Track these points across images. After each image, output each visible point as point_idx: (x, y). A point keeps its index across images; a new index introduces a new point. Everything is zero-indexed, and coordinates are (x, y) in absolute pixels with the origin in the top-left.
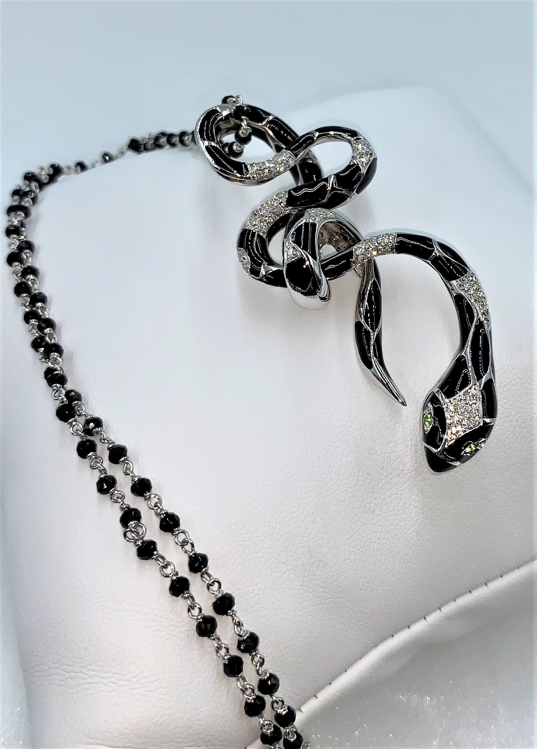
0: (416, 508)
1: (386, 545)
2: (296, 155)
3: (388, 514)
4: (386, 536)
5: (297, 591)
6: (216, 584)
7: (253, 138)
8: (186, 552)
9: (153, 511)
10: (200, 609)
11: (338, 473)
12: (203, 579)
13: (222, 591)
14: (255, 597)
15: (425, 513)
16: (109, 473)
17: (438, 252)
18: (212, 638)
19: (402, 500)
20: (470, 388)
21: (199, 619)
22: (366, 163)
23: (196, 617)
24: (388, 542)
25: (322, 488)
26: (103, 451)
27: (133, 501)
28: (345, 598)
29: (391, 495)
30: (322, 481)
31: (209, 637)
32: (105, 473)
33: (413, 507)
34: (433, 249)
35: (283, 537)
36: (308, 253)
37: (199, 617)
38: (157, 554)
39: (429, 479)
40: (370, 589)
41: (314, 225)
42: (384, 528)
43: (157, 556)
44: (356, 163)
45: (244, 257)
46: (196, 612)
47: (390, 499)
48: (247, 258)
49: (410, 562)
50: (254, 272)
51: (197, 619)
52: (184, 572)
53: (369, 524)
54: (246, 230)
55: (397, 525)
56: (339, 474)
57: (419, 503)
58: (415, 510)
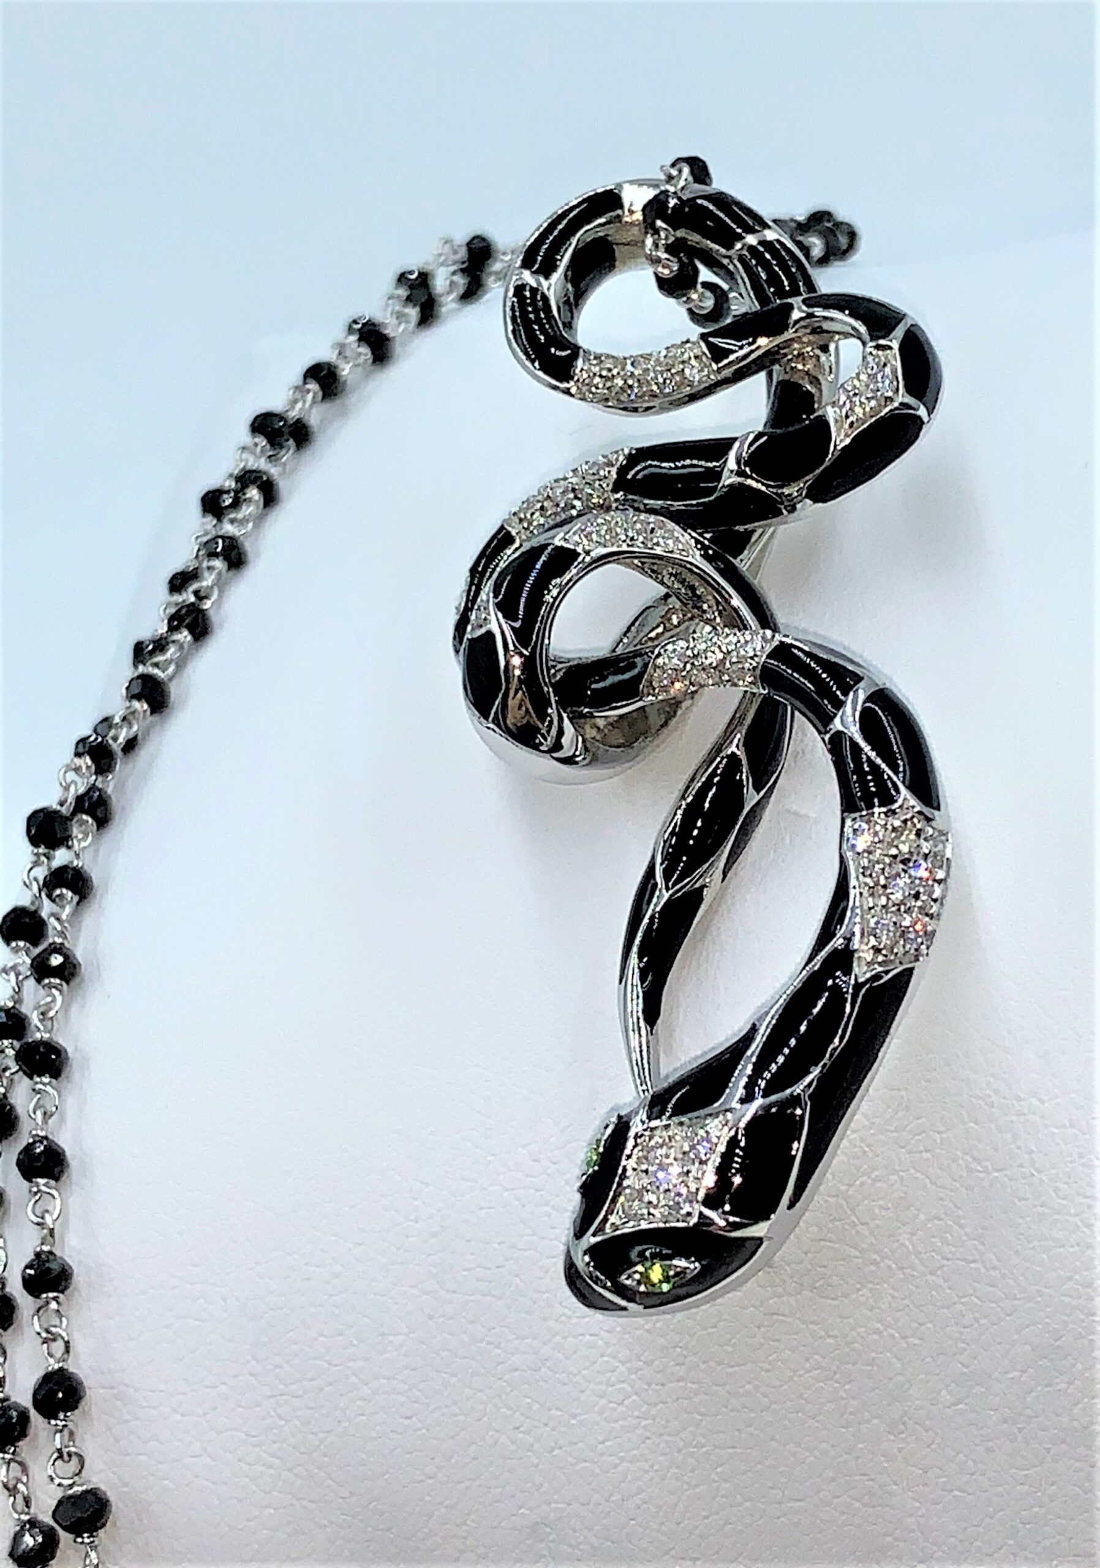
0: (636, 1393)
1: (529, 1454)
3: (557, 1376)
4: (536, 1429)
5: (265, 1455)
15: (658, 1420)
19: (606, 1359)
24: (536, 1446)
29: (581, 1331)
33: (629, 1388)
42: (536, 1407)
55: (575, 1416)
57: (649, 1385)
58: (634, 1401)
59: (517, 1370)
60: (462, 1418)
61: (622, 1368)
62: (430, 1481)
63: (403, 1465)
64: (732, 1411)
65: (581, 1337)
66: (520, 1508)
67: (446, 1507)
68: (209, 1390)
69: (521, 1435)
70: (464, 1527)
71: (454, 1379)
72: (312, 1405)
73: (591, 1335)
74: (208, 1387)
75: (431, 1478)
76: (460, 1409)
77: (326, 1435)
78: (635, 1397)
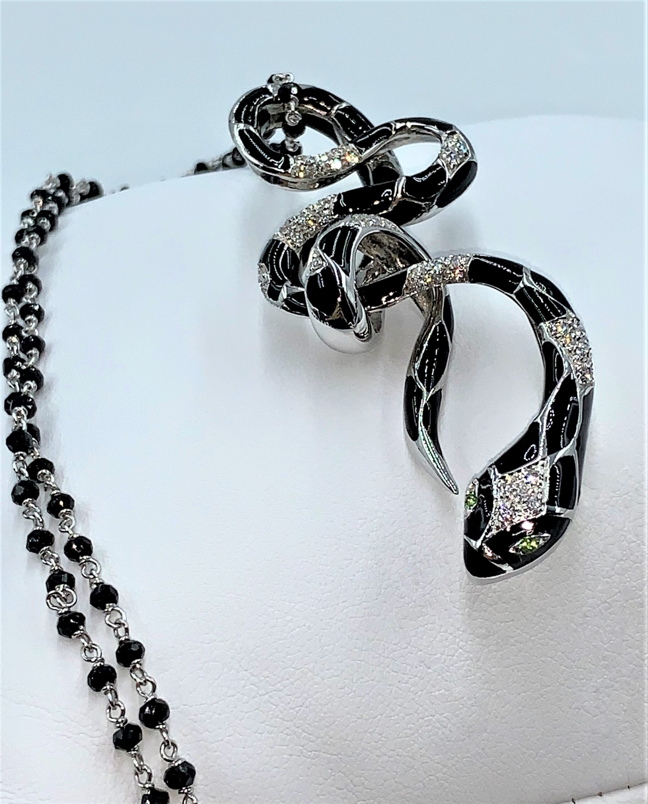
0: (461, 648)
2: (361, 152)
4: (411, 680)
6: (149, 685)
7: (308, 129)
8: (118, 636)
9: (88, 580)
10: (123, 712)
11: (351, 578)
12: (132, 674)
13: (156, 695)
14: (205, 721)
16: (47, 528)
17: (526, 281)
18: (133, 753)
20: (537, 463)
21: (119, 723)
22: (454, 166)
23: (115, 720)
25: (323, 594)
26: (44, 498)
27: (66, 565)
28: (340, 756)
30: (326, 584)
31: (129, 750)
32: (43, 527)
33: (456, 647)
34: (521, 276)
35: (257, 649)
36: (341, 267)
37: (120, 720)
38: (82, 630)
39: (485, 611)
40: (378, 752)
41: (355, 232)
42: (409, 667)
43: (82, 632)
44: (441, 164)
45: (263, 275)
46: (117, 713)
47: (423, 628)
48: (267, 275)
49: (445, 727)
50: (273, 294)
51: (117, 722)
52: (111, 660)
53: (387, 657)
54: (274, 240)
56: (351, 580)
57: (467, 642)
58: (460, 652)
59: (395, 651)
60: (371, 682)
61: (451, 637)
62: (360, 720)
63: (345, 715)
64: (512, 645)
65: (426, 626)
66: (408, 724)
67: (370, 733)
68: (230, 698)
69: (403, 685)
70: (380, 742)
71: (363, 663)
72: (289, 693)
73: (431, 624)
74: (230, 696)
75: (360, 718)
76: (370, 678)
77: (300, 708)
78: (460, 651)
